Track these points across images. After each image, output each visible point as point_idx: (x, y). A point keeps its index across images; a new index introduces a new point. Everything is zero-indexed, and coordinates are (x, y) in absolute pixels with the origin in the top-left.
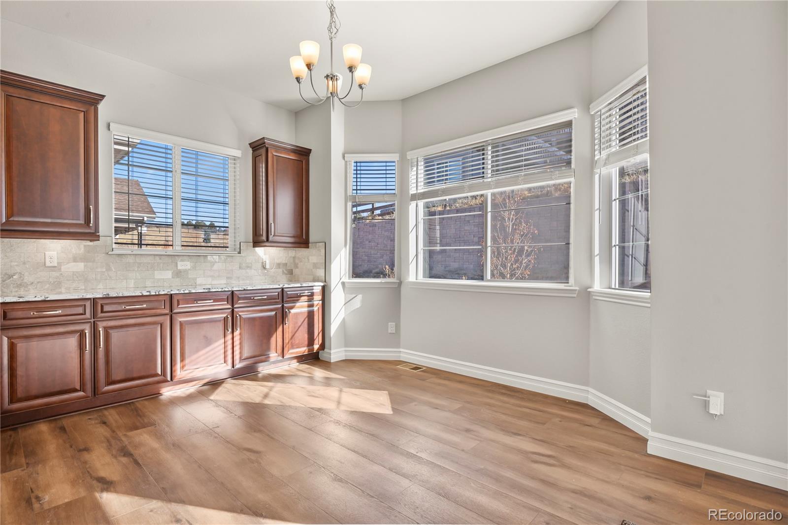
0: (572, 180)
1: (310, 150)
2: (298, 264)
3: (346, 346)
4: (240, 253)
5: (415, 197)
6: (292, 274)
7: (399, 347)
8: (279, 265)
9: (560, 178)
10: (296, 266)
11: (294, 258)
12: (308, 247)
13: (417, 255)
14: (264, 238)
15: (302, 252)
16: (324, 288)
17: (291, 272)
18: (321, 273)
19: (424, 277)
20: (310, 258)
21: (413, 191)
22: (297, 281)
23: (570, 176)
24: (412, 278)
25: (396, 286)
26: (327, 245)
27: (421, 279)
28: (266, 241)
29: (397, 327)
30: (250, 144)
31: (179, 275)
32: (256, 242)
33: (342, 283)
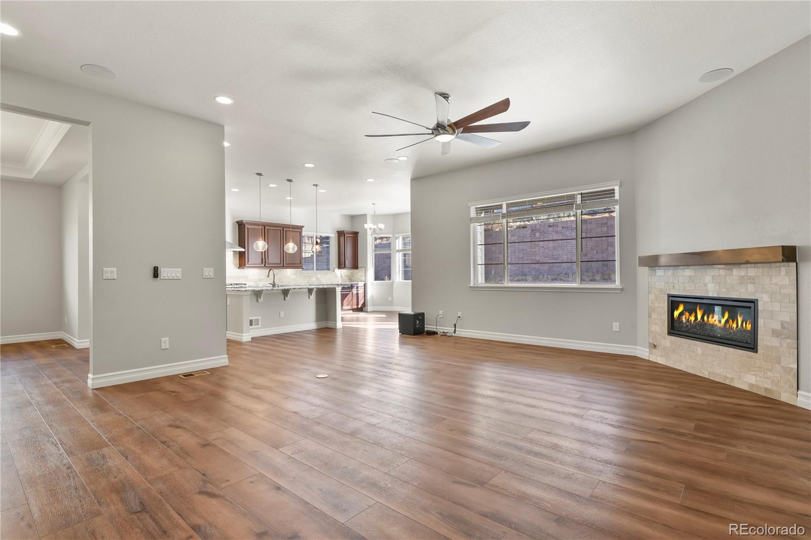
1: (358, 232)
3: (373, 306)
4: (334, 272)
5: (399, 251)
7: (393, 305)
8: (346, 276)
10: (352, 276)
11: (350, 273)
12: (358, 269)
13: (400, 272)
14: (343, 266)
15: (355, 271)
16: (365, 284)
17: (350, 279)
18: (363, 278)
20: (358, 273)
21: (397, 249)
22: (352, 281)
24: (397, 280)
25: (391, 284)
26: (365, 268)
27: (401, 280)
28: (344, 267)
29: (392, 299)
30: (337, 232)
31: (317, 279)
32: (339, 267)
33: (372, 283)
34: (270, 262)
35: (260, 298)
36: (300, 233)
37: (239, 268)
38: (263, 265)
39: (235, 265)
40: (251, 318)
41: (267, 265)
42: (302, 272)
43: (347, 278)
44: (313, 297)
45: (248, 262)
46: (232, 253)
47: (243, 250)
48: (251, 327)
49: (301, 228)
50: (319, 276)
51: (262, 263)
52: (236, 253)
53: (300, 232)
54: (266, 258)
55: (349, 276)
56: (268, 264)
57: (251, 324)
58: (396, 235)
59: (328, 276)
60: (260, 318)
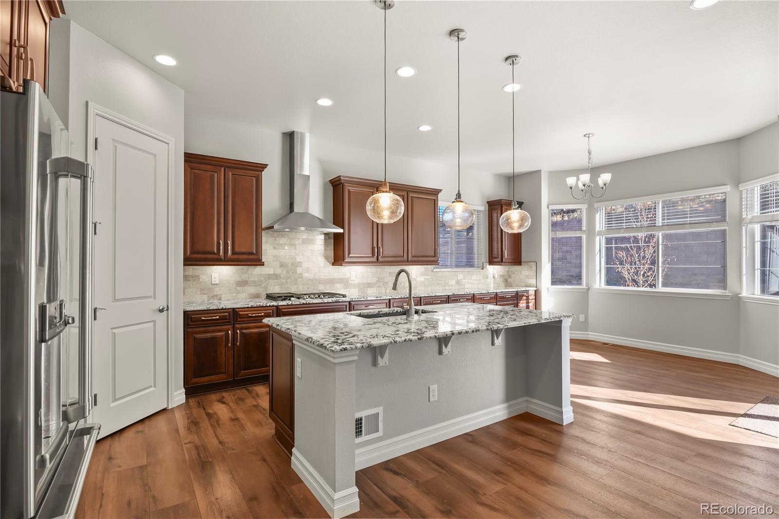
0: (727, 228)
1: (522, 203)
2: (511, 275)
4: (483, 269)
5: (600, 234)
6: (507, 281)
7: (587, 331)
8: (501, 277)
9: (717, 227)
10: (510, 277)
11: (508, 271)
12: (521, 265)
13: (600, 270)
14: (499, 259)
15: (516, 268)
16: (536, 291)
17: (506, 281)
18: (533, 281)
19: (605, 285)
20: (523, 272)
21: (597, 229)
22: (511, 286)
23: (725, 226)
24: (597, 286)
25: (585, 291)
26: (537, 264)
27: (603, 285)
28: (501, 262)
29: (586, 318)
30: (488, 202)
31: (458, 282)
32: (491, 262)
33: (548, 288)
34: (386, 253)
35: (382, 357)
36: (435, 202)
37: (333, 264)
38: (374, 259)
39: (326, 258)
40: (358, 415)
41: (380, 259)
42: (435, 270)
43: (501, 279)
44: (499, 341)
45: (349, 253)
46: (322, 237)
47: (341, 231)
48: (358, 440)
49: (436, 192)
50: (460, 277)
51: (373, 255)
52: (329, 238)
53: (434, 200)
54: (380, 245)
55: (504, 275)
56: (382, 257)
57: (359, 432)
58: (596, 205)
59: (474, 277)
60: (380, 410)
